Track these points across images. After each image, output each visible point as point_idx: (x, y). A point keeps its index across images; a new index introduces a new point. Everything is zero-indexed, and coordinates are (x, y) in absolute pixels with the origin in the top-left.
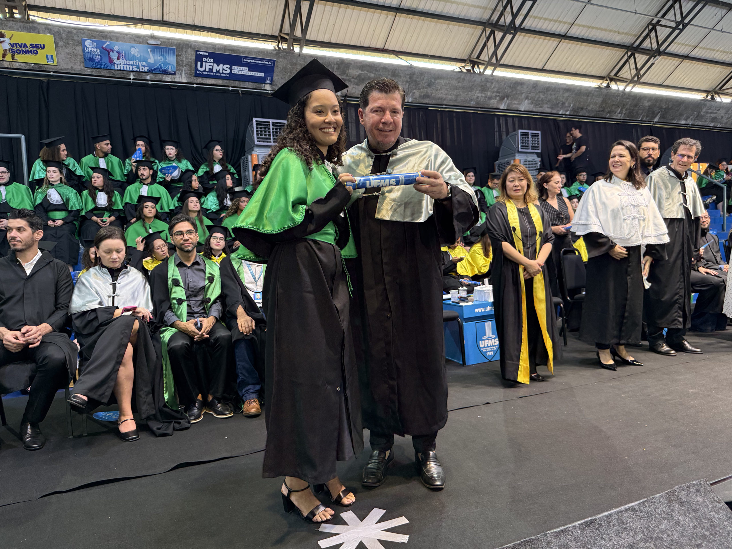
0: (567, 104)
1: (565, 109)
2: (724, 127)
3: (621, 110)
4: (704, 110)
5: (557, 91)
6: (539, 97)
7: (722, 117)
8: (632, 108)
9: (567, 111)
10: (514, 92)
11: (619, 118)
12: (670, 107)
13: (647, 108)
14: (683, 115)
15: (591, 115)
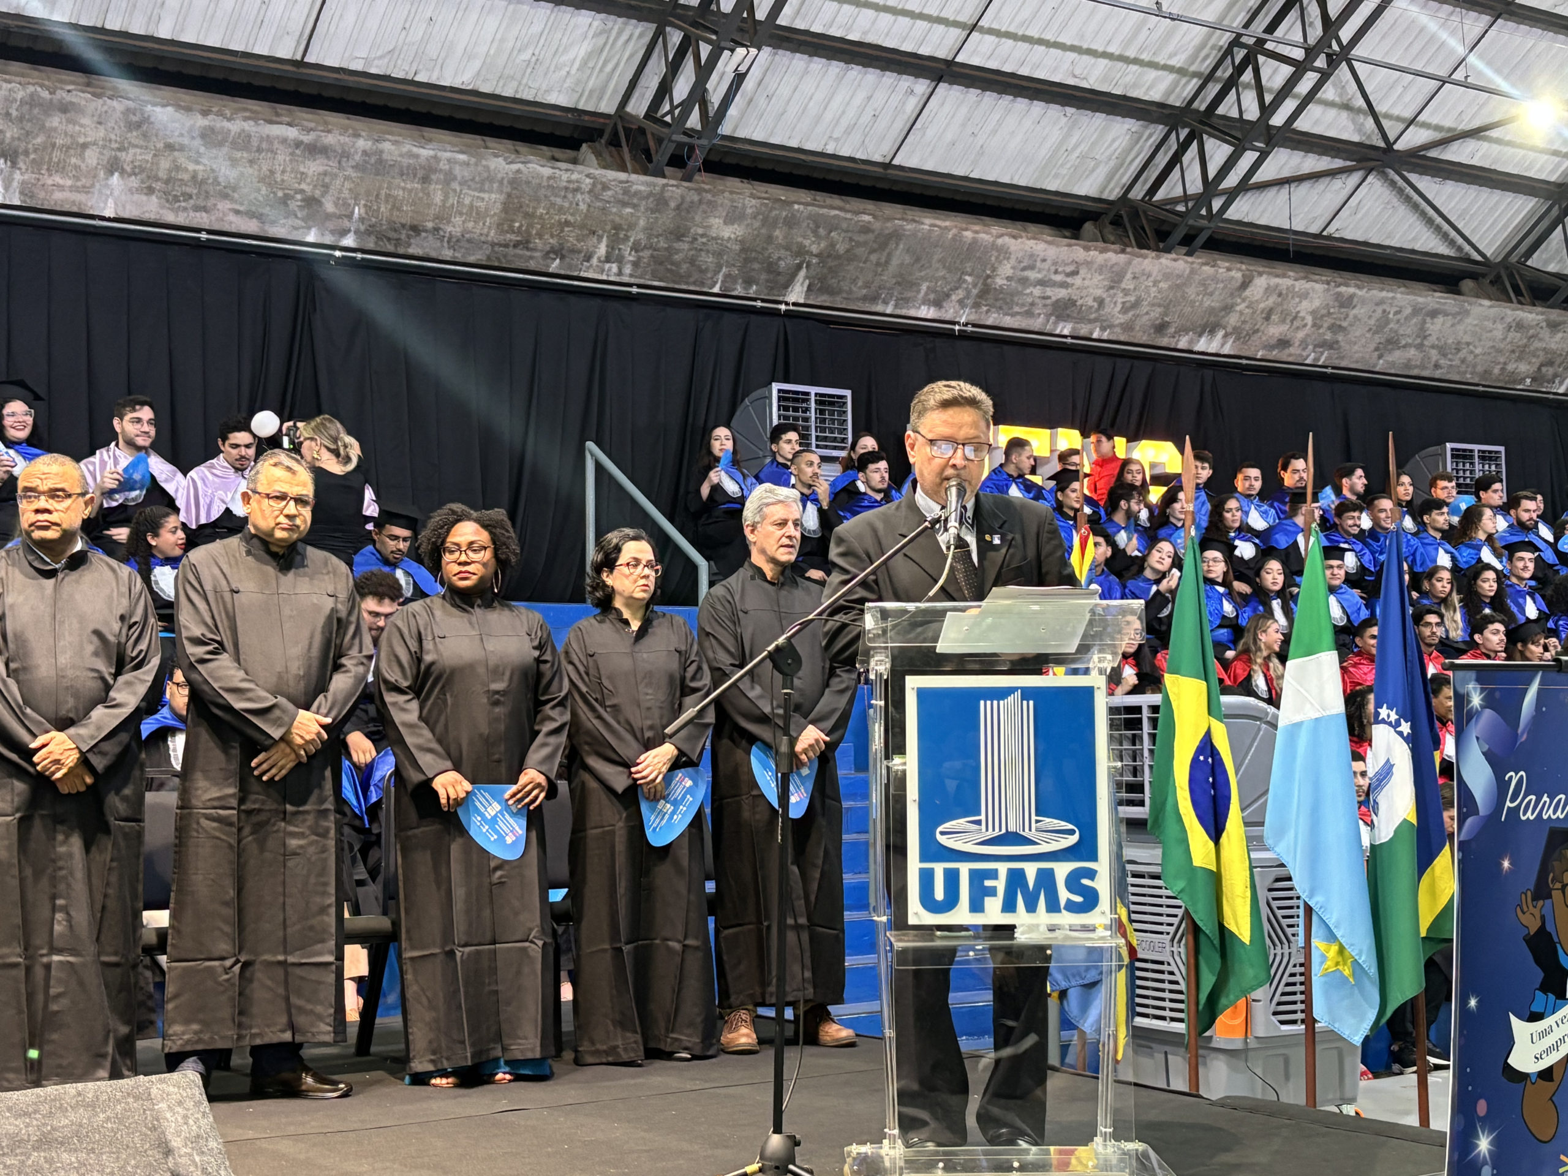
0: (329, 207)
1: (331, 225)
2: (1122, 338)
3: (611, 247)
4: (1006, 269)
5: (259, 150)
6: (178, 168)
7: (1101, 302)
8: (663, 244)
9: (344, 233)
10: (39, 140)
11: (612, 279)
12: (841, 248)
13: (738, 247)
14: (914, 285)
15: (471, 259)
